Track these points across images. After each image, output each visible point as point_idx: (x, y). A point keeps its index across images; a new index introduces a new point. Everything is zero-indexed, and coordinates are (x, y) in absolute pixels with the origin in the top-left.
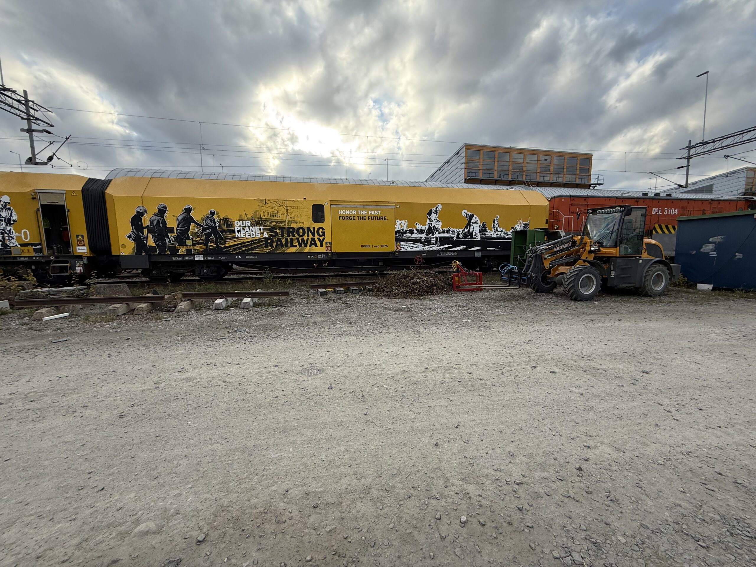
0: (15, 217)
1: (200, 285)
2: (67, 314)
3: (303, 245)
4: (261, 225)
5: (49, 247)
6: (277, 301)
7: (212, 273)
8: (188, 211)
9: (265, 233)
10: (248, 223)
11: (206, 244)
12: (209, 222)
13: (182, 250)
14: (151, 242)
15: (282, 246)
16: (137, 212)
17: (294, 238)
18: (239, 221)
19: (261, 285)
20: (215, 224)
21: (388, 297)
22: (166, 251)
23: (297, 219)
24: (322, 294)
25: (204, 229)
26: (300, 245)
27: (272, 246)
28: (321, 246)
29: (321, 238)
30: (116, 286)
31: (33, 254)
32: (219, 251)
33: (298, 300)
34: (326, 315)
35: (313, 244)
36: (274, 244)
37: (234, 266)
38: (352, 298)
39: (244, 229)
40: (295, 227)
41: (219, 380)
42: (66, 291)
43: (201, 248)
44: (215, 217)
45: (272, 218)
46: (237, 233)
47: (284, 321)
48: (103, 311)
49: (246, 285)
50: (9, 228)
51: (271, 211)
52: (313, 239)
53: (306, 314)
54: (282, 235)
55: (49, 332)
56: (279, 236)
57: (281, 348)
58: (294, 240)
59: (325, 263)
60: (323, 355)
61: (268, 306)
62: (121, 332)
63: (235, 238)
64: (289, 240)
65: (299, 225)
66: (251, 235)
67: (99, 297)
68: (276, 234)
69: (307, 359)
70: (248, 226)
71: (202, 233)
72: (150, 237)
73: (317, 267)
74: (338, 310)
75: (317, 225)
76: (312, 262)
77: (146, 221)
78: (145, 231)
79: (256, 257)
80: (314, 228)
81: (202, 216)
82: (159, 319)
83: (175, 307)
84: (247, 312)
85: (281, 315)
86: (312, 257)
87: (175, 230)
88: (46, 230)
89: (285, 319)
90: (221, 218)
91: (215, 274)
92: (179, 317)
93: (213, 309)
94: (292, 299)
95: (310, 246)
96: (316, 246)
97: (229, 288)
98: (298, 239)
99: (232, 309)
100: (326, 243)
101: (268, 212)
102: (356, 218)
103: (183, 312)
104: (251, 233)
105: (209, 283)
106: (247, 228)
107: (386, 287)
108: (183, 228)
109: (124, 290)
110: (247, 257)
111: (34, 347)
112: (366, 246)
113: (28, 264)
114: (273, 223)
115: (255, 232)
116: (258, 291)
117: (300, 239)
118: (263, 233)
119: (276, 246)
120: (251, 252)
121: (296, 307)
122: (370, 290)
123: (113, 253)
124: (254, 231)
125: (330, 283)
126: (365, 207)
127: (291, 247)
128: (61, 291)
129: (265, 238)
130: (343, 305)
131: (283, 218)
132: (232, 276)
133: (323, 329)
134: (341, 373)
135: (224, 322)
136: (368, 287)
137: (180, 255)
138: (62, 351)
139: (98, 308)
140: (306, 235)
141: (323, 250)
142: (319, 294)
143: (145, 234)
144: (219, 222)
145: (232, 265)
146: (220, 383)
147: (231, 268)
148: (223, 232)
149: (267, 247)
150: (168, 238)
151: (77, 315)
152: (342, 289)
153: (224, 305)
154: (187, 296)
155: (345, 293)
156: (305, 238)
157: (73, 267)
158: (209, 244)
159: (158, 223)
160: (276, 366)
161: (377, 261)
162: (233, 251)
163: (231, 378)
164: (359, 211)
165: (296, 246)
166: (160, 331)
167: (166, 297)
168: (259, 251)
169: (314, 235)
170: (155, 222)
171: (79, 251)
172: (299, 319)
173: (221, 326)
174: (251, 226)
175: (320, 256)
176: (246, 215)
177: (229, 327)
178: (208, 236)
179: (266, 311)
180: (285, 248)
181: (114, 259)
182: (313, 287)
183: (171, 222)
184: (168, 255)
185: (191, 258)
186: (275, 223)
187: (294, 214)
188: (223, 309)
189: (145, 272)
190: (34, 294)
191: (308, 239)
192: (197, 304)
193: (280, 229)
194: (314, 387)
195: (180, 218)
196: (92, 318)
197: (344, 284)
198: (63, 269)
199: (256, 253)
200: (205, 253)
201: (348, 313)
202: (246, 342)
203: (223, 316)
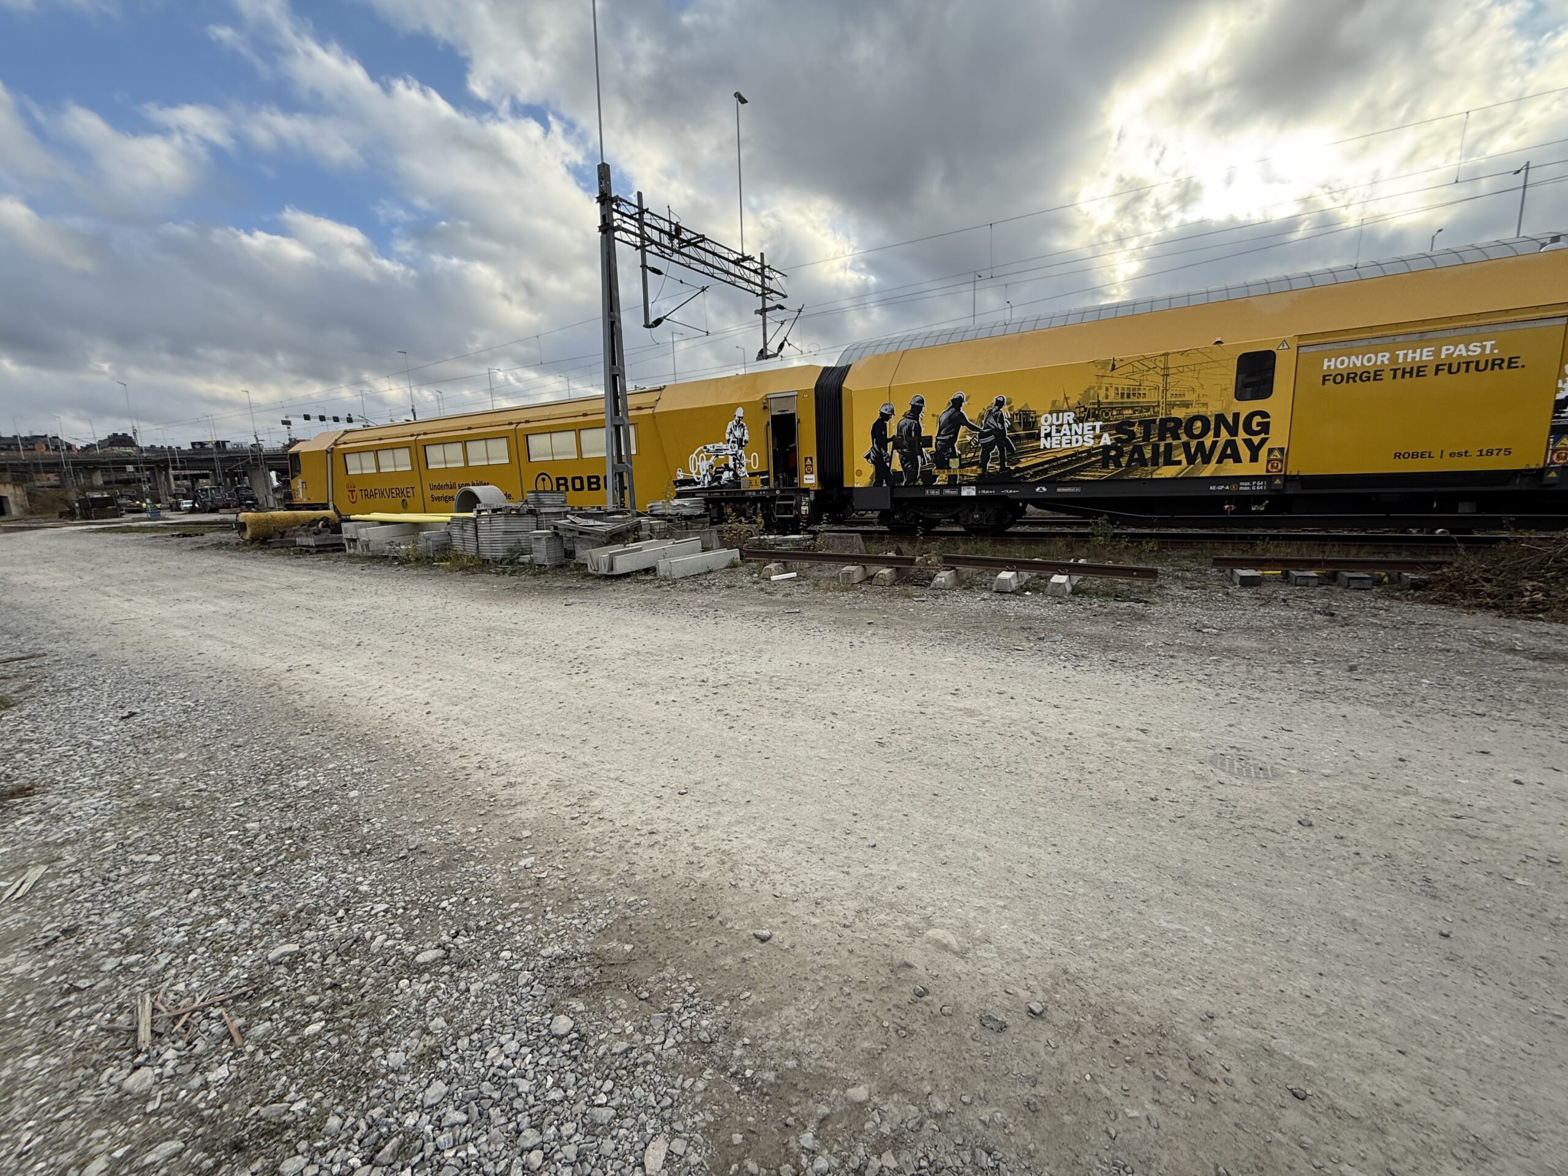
0: (746, 438)
1: (966, 542)
2: (794, 574)
3: (1199, 460)
4: (1097, 418)
5: (776, 478)
6: (1126, 587)
7: (987, 521)
8: (957, 403)
9: (1106, 435)
10: (1069, 417)
11: (983, 466)
12: (992, 420)
13: (942, 478)
14: (896, 465)
15: (1143, 462)
16: (882, 414)
17: (1175, 443)
18: (1051, 413)
19: (1085, 550)
20: (1002, 423)
21: (1495, 613)
22: (917, 480)
23: (1188, 397)
24: (1246, 582)
25: (982, 435)
26: (1191, 460)
27: (1118, 465)
28: (1254, 458)
29: (1256, 440)
30: (848, 538)
31: (760, 487)
32: (1005, 478)
33: (1177, 590)
34: (1264, 635)
35: (1228, 457)
36: (1124, 461)
37: (1030, 508)
38: (1346, 602)
39: (1058, 431)
40: (1181, 416)
41: (1025, 728)
42: (793, 541)
43: (973, 472)
44: (1005, 411)
45: (1125, 400)
46: (1043, 440)
47: (1148, 635)
48: (833, 574)
49: (1052, 548)
50: (740, 452)
51: (1123, 384)
52: (1231, 444)
53: (1205, 627)
54: (1146, 437)
55: (779, 596)
56: (1138, 441)
57: (1148, 692)
58: (1177, 447)
59: (1259, 503)
60: (1270, 734)
61: (1103, 595)
62: (860, 610)
63: (1039, 450)
64: (1162, 449)
65: (1193, 411)
66: (1074, 441)
67: (827, 552)
68: (1132, 435)
69: (1222, 734)
70: (1069, 424)
71: (977, 444)
72: (896, 454)
73: (1232, 512)
74: (1302, 629)
75: (1246, 408)
76: (1218, 501)
77: (892, 430)
78: (890, 445)
79: (1078, 490)
80: (1236, 416)
81: (981, 411)
82: (909, 596)
83: (931, 579)
84: (1059, 603)
85: (1139, 619)
86: (1221, 488)
87: (934, 441)
88: (774, 451)
89: (1149, 631)
90: (1016, 410)
91: (993, 523)
92: (937, 597)
93: (994, 589)
94: (1161, 587)
95: (1220, 461)
96: (1237, 459)
97: (1019, 553)
98: (1186, 446)
99: (1028, 593)
100: (1271, 451)
101: (1117, 389)
102: (1388, 375)
103: (943, 589)
104: (1074, 438)
105: (982, 540)
106: (1066, 427)
107: (1488, 580)
108: (947, 437)
109: (857, 545)
110: (1059, 490)
111: (769, 615)
112: (1415, 455)
113: (754, 501)
114: (1126, 412)
115: (1083, 435)
116: (1081, 561)
117: (1193, 444)
118: (1100, 437)
119: (1128, 465)
120: (1068, 478)
121: (1175, 606)
122: (1416, 586)
123: (846, 485)
124: (1080, 432)
125: (1268, 556)
126: (1429, 336)
127: (1165, 464)
128: (787, 541)
129: (1105, 447)
130: (1317, 617)
131: (1152, 397)
132: (1020, 529)
133: (1261, 670)
134: (1338, 796)
135: (1018, 618)
136: (1411, 576)
137: (937, 487)
138: (797, 626)
139: (828, 570)
140: (1211, 433)
141: (1259, 468)
142: (1237, 580)
143: (889, 452)
144: (1011, 420)
145: (1025, 506)
146: (1027, 733)
147: (1023, 511)
148: (1016, 438)
149: (1107, 467)
150: (922, 456)
151: (805, 578)
152: (1312, 573)
153: (1014, 585)
154: (949, 562)
155: (1320, 584)
156: (1208, 441)
157: (798, 506)
158: (988, 465)
159: (909, 429)
160: (1143, 731)
161: (1449, 502)
162: (1032, 476)
163: (1048, 731)
164: (1401, 353)
165: (1179, 463)
166: (912, 617)
167: (918, 559)
168: (1087, 476)
169: (1233, 431)
170: (905, 429)
171: (806, 482)
172: (1187, 637)
173: (1011, 625)
174: (1075, 421)
175: (1245, 487)
176: (1066, 399)
177: (1026, 627)
178: (988, 448)
179: (1100, 606)
180: (1150, 468)
181: (845, 493)
182: (1218, 562)
183: (929, 427)
184: (919, 486)
185: (954, 493)
186: (1130, 412)
187: (1182, 384)
188: (1012, 592)
189: (884, 517)
190: (761, 544)
191: (1214, 443)
192: (965, 576)
193: (1141, 423)
194: (1254, 807)
195: (943, 418)
196: (823, 584)
197: (1319, 561)
198: (788, 509)
199: (1080, 481)
200: (979, 483)
201: (1338, 641)
202: (1067, 664)
203: (1013, 606)
